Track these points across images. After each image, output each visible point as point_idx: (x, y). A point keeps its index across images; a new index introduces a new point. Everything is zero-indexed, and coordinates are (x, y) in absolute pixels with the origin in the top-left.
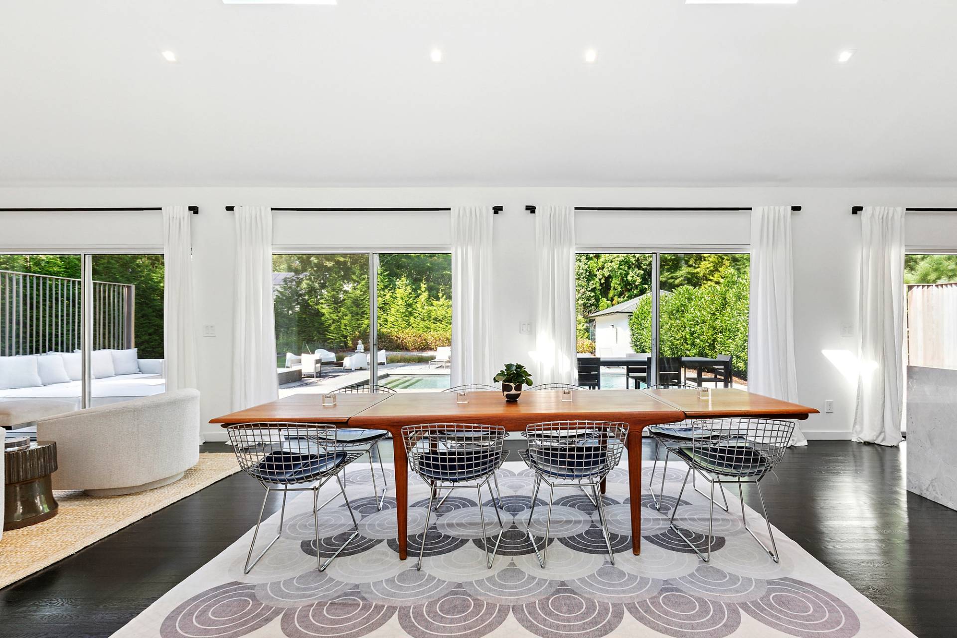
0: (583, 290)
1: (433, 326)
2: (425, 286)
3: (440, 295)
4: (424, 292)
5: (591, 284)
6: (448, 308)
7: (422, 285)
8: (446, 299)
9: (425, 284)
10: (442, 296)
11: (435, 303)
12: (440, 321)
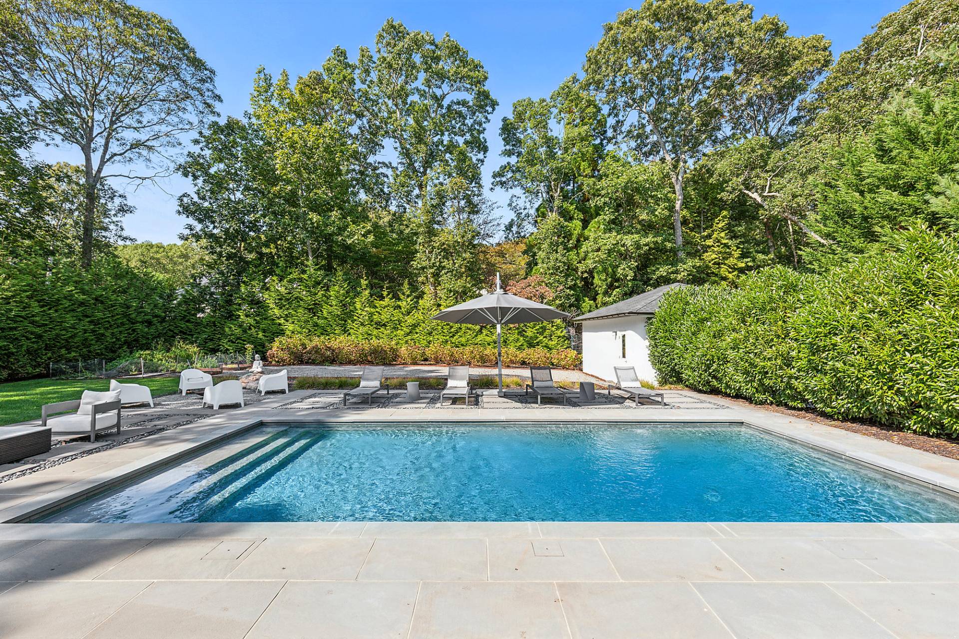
0: (561, 287)
1: (375, 332)
2: (366, 282)
3: (385, 293)
4: (365, 289)
5: (569, 280)
6: (395, 309)
7: (362, 281)
8: (391, 299)
9: (366, 280)
10: (388, 295)
11: (378, 303)
12: (384, 325)
